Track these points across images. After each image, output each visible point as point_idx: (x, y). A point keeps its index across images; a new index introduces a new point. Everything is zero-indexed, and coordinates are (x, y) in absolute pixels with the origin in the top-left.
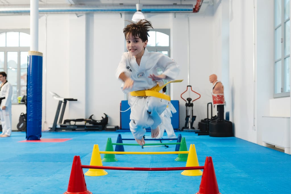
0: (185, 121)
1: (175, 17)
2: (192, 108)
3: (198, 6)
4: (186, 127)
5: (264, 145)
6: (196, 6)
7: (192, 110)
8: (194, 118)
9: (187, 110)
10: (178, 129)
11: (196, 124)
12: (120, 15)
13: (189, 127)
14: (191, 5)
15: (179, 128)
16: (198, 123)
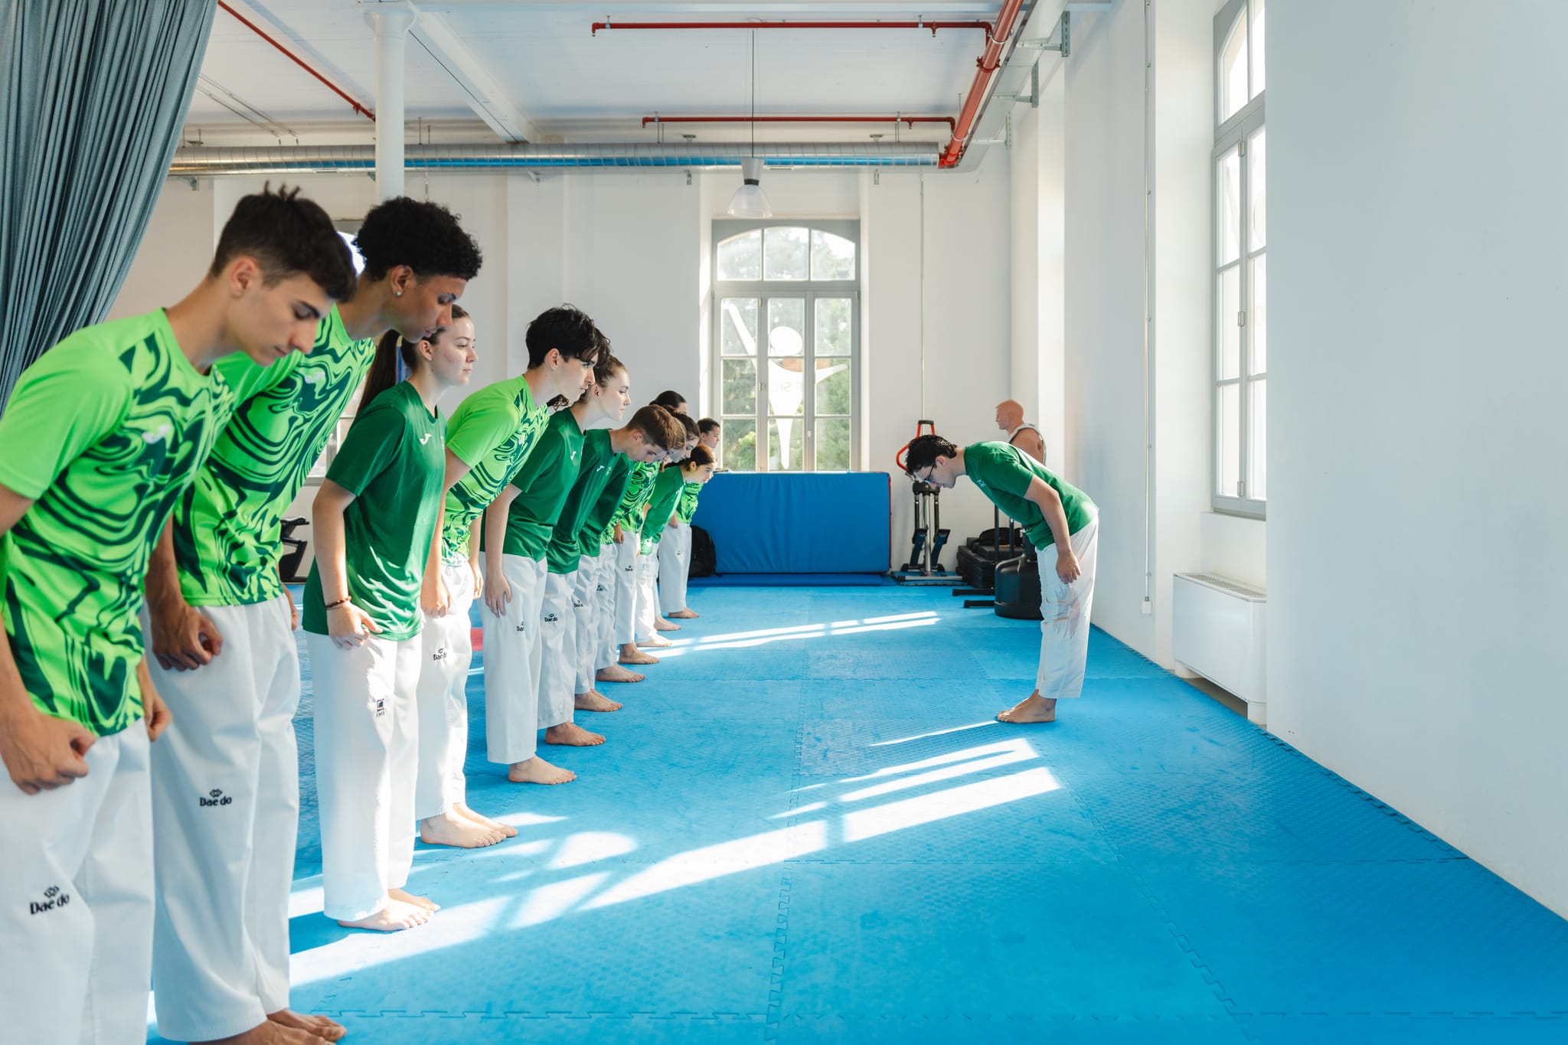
0: (910, 546)
1: (876, 182)
2: (936, 500)
3: (954, 150)
4: (914, 564)
5: (1182, 673)
6: (948, 148)
7: (936, 507)
8: (942, 536)
9: (917, 507)
10: (886, 572)
11: (948, 557)
12: (685, 177)
13: (924, 565)
14: (935, 145)
15: (891, 570)
16: (955, 550)
